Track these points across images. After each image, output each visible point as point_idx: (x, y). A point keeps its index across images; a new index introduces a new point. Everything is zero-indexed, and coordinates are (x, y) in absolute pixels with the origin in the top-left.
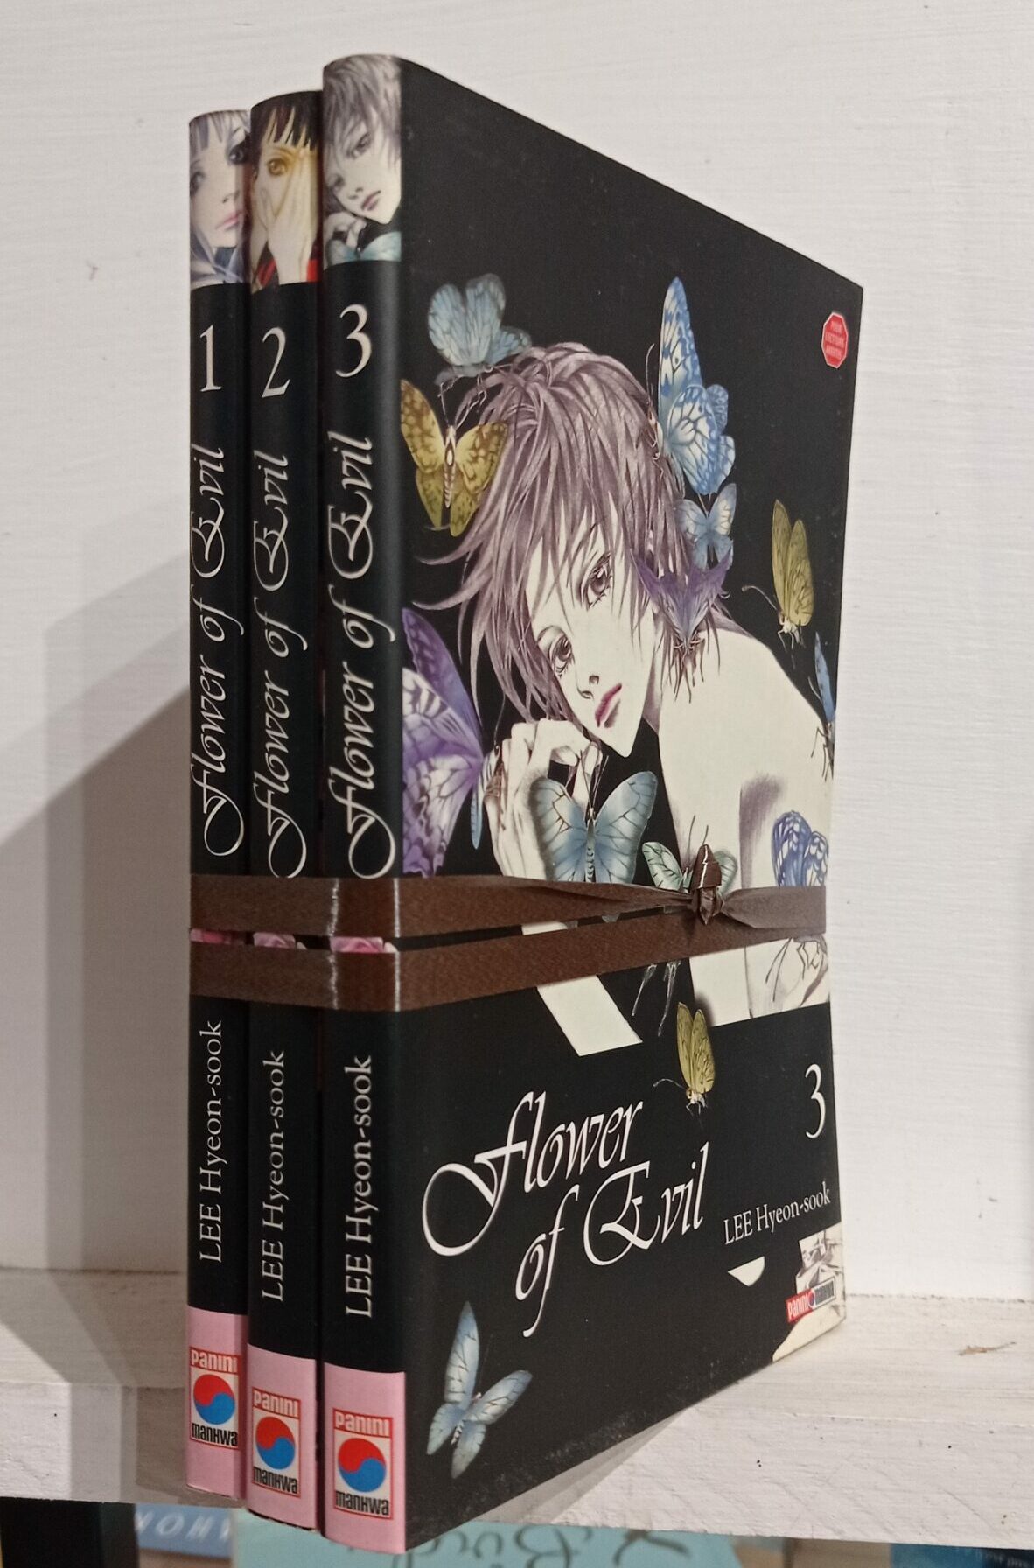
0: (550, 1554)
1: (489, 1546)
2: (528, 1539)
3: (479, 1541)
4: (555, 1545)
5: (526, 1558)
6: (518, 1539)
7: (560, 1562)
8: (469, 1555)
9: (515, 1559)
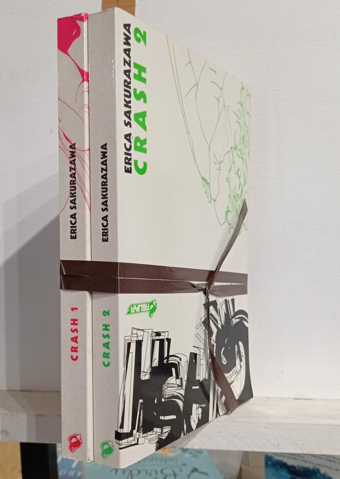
0: (170, 475)
1: (153, 473)
2: (164, 471)
3: (151, 472)
4: (172, 473)
5: (163, 476)
6: (162, 471)
7: (173, 477)
8: (148, 475)
9: (161, 477)
